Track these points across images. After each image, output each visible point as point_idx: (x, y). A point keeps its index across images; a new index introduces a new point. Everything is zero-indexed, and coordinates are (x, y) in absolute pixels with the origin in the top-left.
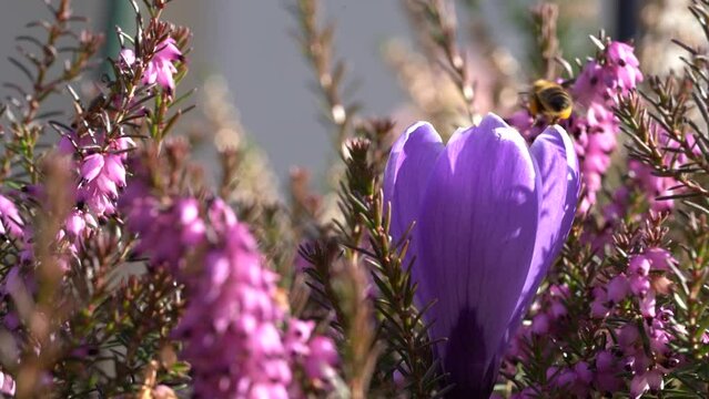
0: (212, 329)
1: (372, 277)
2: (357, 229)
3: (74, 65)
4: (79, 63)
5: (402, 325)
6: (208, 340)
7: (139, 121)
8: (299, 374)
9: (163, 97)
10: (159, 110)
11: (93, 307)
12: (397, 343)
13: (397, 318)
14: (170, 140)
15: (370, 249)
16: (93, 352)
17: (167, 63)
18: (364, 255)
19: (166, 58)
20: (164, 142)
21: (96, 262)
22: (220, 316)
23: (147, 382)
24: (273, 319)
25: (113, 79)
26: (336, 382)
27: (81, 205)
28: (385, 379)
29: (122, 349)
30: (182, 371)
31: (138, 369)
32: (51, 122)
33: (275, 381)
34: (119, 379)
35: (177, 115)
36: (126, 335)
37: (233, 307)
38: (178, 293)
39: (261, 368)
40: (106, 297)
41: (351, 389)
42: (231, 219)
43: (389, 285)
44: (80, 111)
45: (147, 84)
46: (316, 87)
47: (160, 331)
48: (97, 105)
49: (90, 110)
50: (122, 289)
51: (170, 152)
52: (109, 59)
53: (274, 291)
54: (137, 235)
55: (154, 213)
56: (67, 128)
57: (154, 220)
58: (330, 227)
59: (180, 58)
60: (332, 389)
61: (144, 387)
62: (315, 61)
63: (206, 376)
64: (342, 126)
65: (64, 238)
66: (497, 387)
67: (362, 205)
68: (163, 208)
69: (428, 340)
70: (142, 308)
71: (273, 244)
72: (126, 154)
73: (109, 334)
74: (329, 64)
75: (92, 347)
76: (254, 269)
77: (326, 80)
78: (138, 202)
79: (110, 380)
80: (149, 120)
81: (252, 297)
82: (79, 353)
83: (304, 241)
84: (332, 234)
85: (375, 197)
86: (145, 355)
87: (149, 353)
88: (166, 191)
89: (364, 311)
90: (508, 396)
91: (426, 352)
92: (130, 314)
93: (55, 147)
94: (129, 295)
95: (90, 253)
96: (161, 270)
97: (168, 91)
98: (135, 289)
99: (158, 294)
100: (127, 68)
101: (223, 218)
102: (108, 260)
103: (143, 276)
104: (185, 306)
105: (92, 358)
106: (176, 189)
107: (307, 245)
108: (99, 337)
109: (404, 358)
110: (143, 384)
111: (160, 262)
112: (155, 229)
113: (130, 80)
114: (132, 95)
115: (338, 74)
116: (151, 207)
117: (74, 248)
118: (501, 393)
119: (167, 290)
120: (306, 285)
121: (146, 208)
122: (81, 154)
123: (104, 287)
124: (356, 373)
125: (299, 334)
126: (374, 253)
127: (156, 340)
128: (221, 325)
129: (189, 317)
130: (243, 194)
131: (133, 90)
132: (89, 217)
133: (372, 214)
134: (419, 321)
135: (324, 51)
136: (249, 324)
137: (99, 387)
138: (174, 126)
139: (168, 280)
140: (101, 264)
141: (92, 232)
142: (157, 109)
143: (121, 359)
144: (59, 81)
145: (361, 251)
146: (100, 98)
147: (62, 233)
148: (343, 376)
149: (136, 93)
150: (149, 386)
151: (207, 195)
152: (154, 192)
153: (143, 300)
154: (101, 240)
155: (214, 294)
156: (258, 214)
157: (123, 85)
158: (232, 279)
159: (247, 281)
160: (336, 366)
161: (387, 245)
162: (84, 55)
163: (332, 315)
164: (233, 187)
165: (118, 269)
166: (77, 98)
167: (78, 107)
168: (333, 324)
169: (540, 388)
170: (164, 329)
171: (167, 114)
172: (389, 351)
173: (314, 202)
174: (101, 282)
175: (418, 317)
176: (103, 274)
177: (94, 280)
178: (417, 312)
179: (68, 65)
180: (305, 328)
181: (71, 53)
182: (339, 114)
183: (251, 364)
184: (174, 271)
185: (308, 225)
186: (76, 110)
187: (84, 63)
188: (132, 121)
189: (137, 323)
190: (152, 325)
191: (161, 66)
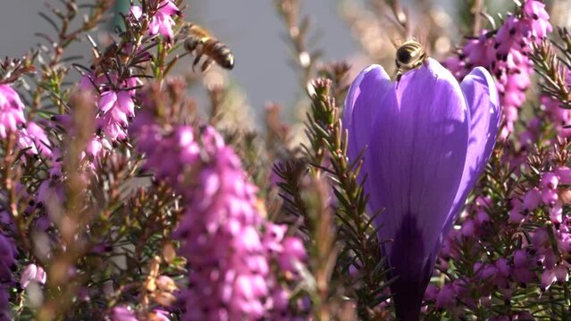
0: (205, 231)
1: (332, 190)
2: (320, 152)
3: (91, 18)
4: (96, 17)
5: (356, 229)
6: (202, 240)
7: (144, 64)
8: (275, 267)
9: (164, 45)
10: (161, 55)
11: (109, 213)
12: (352, 243)
13: (352, 222)
14: (171, 79)
15: (331, 167)
16: (109, 249)
17: (167, 17)
18: (326, 173)
19: (167, 13)
20: (166, 81)
21: (111, 177)
22: (212, 221)
23: (152, 273)
24: (254, 223)
25: (124, 30)
26: (304, 273)
27: (99, 132)
28: (343, 272)
29: (132, 247)
30: (180, 265)
31: (145, 263)
32: (74, 65)
33: (255, 272)
34: (129, 271)
35: (175, 59)
36: (135, 236)
37: (222, 213)
38: (177, 203)
39: (244, 262)
40: (118, 206)
41: (317, 280)
42: (220, 142)
43: (346, 197)
44: (97, 56)
45: (151, 34)
46: (287, 38)
47: (163, 232)
48: (112, 51)
49: (106, 55)
50: (132, 199)
51: (171, 88)
52: (121, 14)
53: (254, 200)
54: (143, 156)
55: (158, 137)
56: (87, 70)
57: (157, 143)
58: (297, 150)
59: (178, 13)
60: (301, 279)
61: (149, 277)
62: (285, 16)
63: (200, 269)
64: (307, 69)
65: (85, 158)
66: (433, 279)
67: (325, 132)
68: (165, 133)
69: (377, 240)
70: (147, 215)
71: (252, 164)
72: (134, 91)
73: (121, 235)
74: (297, 19)
75: (107, 245)
76: (239, 183)
77: (295, 31)
78: (145, 128)
79: (122, 271)
80: (153, 63)
81: (237, 206)
82: (97, 249)
83: (277, 162)
84: (299, 155)
85: (335, 126)
86: (150, 251)
87: (153, 250)
88: (168, 119)
89: (327, 217)
90: (442, 286)
91: (376, 251)
92: (138, 218)
93: (77, 84)
94: (138, 204)
95: (107, 170)
96: (163, 184)
97: (168, 39)
98: (143, 198)
99: (160, 203)
100: (135, 21)
101: (213, 141)
102: (121, 175)
103: (149, 188)
104: (183, 212)
105: (108, 254)
106: (175, 118)
107: (280, 164)
108: (114, 237)
109: (358, 255)
110: (149, 275)
111: (163, 176)
112: (158, 149)
113: (138, 31)
114: (139, 43)
115: (304, 26)
116: (156, 132)
117: (92, 166)
118: (436, 284)
119: (168, 200)
120: (279, 197)
121: (151, 133)
122: (99, 91)
123: (118, 197)
124: (320, 266)
125: (274, 235)
126: (334, 171)
127: (160, 239)
128: (212, 228)
129: (186, 221)
130: (227, 123)
131: (140, 40)
132: (105, 141)
133: (333, 139)
134: (370, 226)
135: (293, 9)
136: (235, 227)
137: (113, 277)
138: (173, 68)
139: (168, 191)
140: (115, 178)
141: (107, 153)
142: (159, 54)
143: (131, 255)
144: (79, 31)
145: (324, 169)
146: (114, 46)
147: (84, 154)
148: (310, 269)
149: (142, 42)
150: (153, 276)
151: (201, 123)
152: (158, 120)
153: (149, 207)
154: (115, 159)
155: (206, 203)
156: (240, 140)
157: (133, 35)
158: (220, 191)
159: (233, 192)
160: (304, 261)
161: (345, 165)
162: (99, 10)
163: (301, 220)
164: (220, 118)
165: (129, 182)
166: (95, 45)
167: (96, 52)
168: (301, 228)
169: (468, 280)
170: (165, 232)
171: (167, 58)
172: (346, 249)
173: (285, 130)
174: (115, 193)
175: (370, 222)
176: (116, 187)
177: (110, 191)
178: (369, 218)
179: (87, 19)
180: (279, 231)
181: (88, 9)
182: (305, 59)
183: (236, 260)
184: (174, 184)
185: (280, 148)
186: (94, 54)
187: (99, 17)
188: (138, 64)
189: (144, 226)
190: (156, 228)
191: (162, 19)
